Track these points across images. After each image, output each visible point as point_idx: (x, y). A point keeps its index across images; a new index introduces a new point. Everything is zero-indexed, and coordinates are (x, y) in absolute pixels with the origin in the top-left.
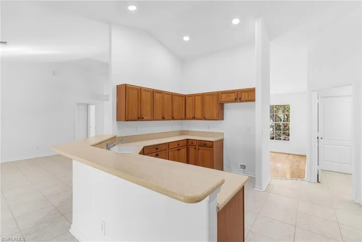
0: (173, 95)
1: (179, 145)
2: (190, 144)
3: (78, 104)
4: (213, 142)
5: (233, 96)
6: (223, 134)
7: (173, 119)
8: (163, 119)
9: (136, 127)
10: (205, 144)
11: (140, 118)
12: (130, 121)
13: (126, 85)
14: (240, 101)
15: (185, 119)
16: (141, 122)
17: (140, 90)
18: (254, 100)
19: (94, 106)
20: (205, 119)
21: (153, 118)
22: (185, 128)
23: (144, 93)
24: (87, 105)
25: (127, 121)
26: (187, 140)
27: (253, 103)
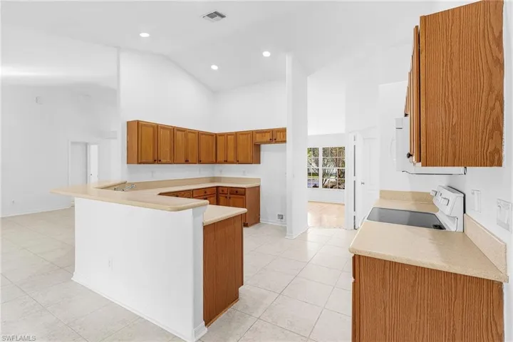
0: (199, 134)
1: (205, 192)
2: (221, 192)
3: (73, 143)
4: (245, 188)
5: (268, 137)
6: (259, 180)
7: (200, 162)
8: (187, 162)
9: (153, 172)
10: (237, 192)
11: (156, 161)
12: (144, 163)
13: (138, 122)
14: (276, 142)
15: (216, 162)
16: (158, 165)
17: (156, 128)
18: (285, 142)
19: (96, 146)
20: (238, 162)
21: (173, 161)
22: (217, 175)
23: (161, 132)
24: (86, 145)
25: (140, 163)
26: (217, 187)
27: (284, 144)
